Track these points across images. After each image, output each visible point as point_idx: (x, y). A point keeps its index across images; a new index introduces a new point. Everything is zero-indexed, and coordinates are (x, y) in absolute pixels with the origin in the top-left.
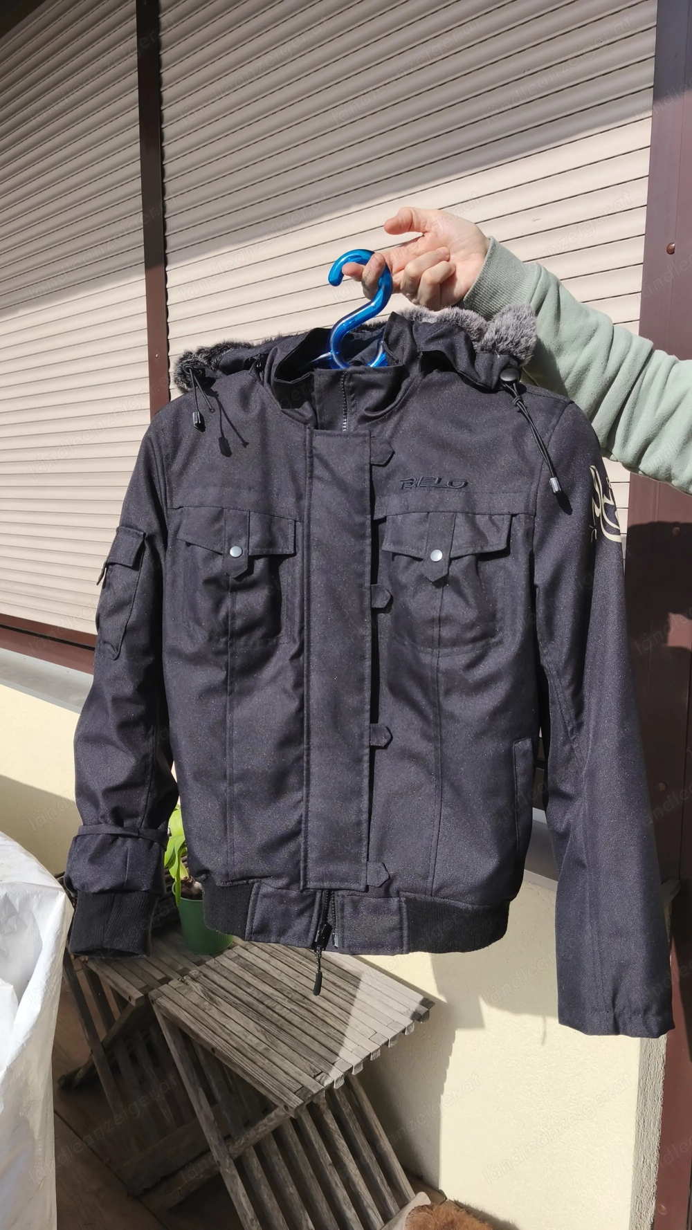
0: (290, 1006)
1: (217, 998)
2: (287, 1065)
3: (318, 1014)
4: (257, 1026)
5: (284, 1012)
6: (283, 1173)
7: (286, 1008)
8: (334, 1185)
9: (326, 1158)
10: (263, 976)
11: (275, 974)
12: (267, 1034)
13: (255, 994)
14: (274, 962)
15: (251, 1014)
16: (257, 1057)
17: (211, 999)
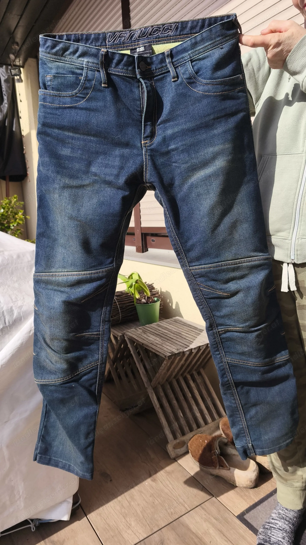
0: (173, 335)
1: (147, 333)
2: (168, 347)
3: (183, 337)
4: (160, 339)
5: (171, 336)
6: (172, 396)
7: (172, 335)
8: (192, 404)
9: (189, 395)
10: (166, 329)
11: (170, 328)
12: (163, 341)
13: (161, 332)
14: (170, 325)
15: (158, 336)
16: (158, 346)
17: (145, 333)
